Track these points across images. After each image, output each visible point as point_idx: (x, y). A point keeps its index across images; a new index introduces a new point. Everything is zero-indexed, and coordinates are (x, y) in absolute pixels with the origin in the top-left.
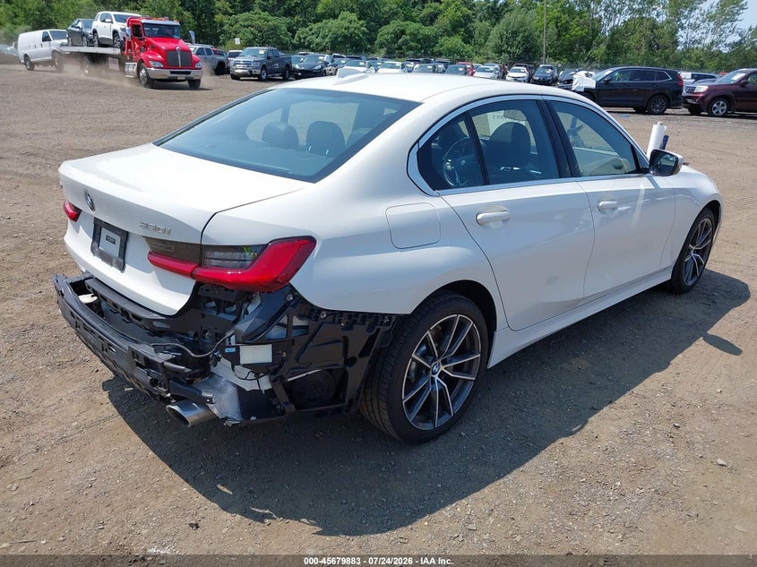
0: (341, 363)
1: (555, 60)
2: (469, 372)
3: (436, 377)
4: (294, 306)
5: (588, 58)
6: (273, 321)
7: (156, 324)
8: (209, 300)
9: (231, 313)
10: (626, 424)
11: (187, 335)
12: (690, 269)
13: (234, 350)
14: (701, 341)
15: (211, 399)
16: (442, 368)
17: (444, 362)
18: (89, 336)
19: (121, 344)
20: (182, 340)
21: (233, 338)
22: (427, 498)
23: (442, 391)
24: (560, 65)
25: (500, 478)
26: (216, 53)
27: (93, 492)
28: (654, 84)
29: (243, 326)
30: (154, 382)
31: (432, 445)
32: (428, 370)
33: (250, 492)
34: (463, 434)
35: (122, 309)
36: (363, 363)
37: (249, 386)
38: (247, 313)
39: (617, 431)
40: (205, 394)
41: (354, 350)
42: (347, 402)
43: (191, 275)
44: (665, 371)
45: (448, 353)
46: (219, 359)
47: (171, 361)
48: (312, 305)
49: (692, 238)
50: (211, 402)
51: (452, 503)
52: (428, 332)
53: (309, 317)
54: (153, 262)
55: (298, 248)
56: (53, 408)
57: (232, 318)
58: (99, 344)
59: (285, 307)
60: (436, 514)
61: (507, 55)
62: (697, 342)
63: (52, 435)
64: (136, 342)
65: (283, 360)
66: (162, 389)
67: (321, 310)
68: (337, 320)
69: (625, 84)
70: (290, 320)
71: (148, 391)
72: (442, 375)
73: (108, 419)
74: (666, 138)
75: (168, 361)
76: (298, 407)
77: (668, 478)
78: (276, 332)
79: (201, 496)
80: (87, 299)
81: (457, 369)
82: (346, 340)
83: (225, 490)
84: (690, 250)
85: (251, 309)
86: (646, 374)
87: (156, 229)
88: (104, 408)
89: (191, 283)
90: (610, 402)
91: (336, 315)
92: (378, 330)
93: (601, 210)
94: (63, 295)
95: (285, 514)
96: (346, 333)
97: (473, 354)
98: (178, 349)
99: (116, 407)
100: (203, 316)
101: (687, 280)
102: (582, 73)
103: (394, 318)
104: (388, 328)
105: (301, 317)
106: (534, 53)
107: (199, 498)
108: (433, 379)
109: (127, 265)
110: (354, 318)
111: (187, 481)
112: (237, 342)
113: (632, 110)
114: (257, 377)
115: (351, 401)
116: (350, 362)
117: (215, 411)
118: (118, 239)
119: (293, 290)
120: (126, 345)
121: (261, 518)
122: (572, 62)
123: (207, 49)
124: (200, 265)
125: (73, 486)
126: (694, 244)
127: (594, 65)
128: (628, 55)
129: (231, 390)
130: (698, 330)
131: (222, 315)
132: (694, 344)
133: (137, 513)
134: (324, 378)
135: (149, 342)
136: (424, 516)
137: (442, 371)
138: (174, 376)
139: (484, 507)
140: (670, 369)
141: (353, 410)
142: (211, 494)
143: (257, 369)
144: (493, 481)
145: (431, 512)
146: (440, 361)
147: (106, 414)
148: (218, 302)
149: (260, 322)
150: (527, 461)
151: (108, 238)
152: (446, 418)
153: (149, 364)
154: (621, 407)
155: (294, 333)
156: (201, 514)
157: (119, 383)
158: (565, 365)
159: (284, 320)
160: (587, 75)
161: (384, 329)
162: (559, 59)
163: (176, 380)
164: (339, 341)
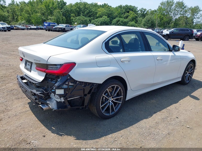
0: (83, 96)
1: (160, 27)
2: (120, 101)
3: (110, 102)
4: (69, 80)
5: (169, 27)
6: (64, 83)
7: (37, 84)
8: (49, 79)
9: (54, 82)
10: (163, 116)
11: (44, 87)
12: (187, 78)
13: (54, 90)
14: (189, 96)
15: (49, 103)
16: (112, 99)
17: (113, 98)
18: (23, 89)
19: (29, 90)
20: (43, 89)
21: (54, 88)
22: (105, 132)
23: (112, 105)
24: (161, 29)
25: (126, 128)
26: (70, 26)
27: (20, 127)
28: (185, 32)
29: (57, 85)
30: (36, 99)
31: (109, 120)
32: (108, 99)
33: (60, 129)
34: (118, 117)
35: (30, 81)
36: (89, 96)
37: (59, 100)
38: (58, 81)
39: (160, 118)
40: (47, 102)
41: (86, 92)
42: (85, 106)
43: (45, 72)
44: (177, 104)
45: (113, 95)
46: (51, 93)
47: (40, 94)
48: (75, 80)
49: (187, 69)
50: (49, 104)
51: (112, 134)
52: (107, 89)
53: (74, 83)
54: (37, 69)
55: (71, 65)
56: (15, 108)
57: (54, 83)
58: (24, 90)
59: (67, 80)
60: (107, 136)
61: (147, 26)
62: (187, 97)
63: (13, 114)
64: (33, 90)
65: (67, 94)
66: (38, 101)
67: (77, 81)
68: (81, 84)
69: (178, 33)
70: (69, 83)
71: (35, 101)
72: (112, 101)
73: (28, 111)
74: (184, 45)
75: (39, 94)
76: (71, 106)
77: (172, 130)
78: (65, 86)
79: (47, 130)
80: (25, 81)
81: (117, 100)
82: (84, 89)
83: (54, 128)
84: (187, 73)
85: (59, 80)
86: (171, 104)
87: (37, 60)
88: (27, 108)
89: (45, 74)
90: (160, 111)
91: (81, 83)
92: (93, 87)
93: (157, 60)
94: (18, 79)
95: (67, 135)
96: (84, 88)
97: (121, 96)
98: (42, 91)
99: (30, 108)
100: (48, 82)
101: (186, 81)
102: (166, 30)
103: (97, 85)
104: (95, 87)
105: (71, 83)
106: (154, 26)
107: (46, 130)
108: (109, 102)
109: (32, 71)
110: (86, 84)
111: (44, 126)
112: (55, 88)
113: (180, 39)
114: (60, 98)
115: (86, 106)
116: (85, 95)
117: (51, 107)
118: (30, 64)
119: (69, 76)
120: (30, 90)
121: (61, 135)
122: (164, 28)
123: (68, 26)
124: (47, 69)
125: (16, 126)
126: (188, 71)
127: (170, 28)
128: (180, 26)
129: (55, 102)
130: (188, 94)
131: (52, 82)
132: (186, 97)
133: (30, 133)
134: (79, 100)
135: (35, 89)
136: (104, 136)
137: (112, 100)
138: (40, 98)
139: (120, 135)
140: (178, 103)
141: (87, 109)
142: (49, 129)
143: (60, 96)
144: (124, 129)
145: (106, 136)
146: (111, 97)
147: (27, 110)
148: (51, 79)
149: (61, 83)
150: (134, 124)
151: (28, 65)
152: (113, 113)
153: (35, 94)
154: (163, 112)
155: (70, 87)
156: (46, 134)
157: (32, 103)
158: (149, 102)
159: (67, 83)
160: (167, 31)
161: (94, 87)
162: (161, 27)
163: (41, 98)
164: (82, 90)
